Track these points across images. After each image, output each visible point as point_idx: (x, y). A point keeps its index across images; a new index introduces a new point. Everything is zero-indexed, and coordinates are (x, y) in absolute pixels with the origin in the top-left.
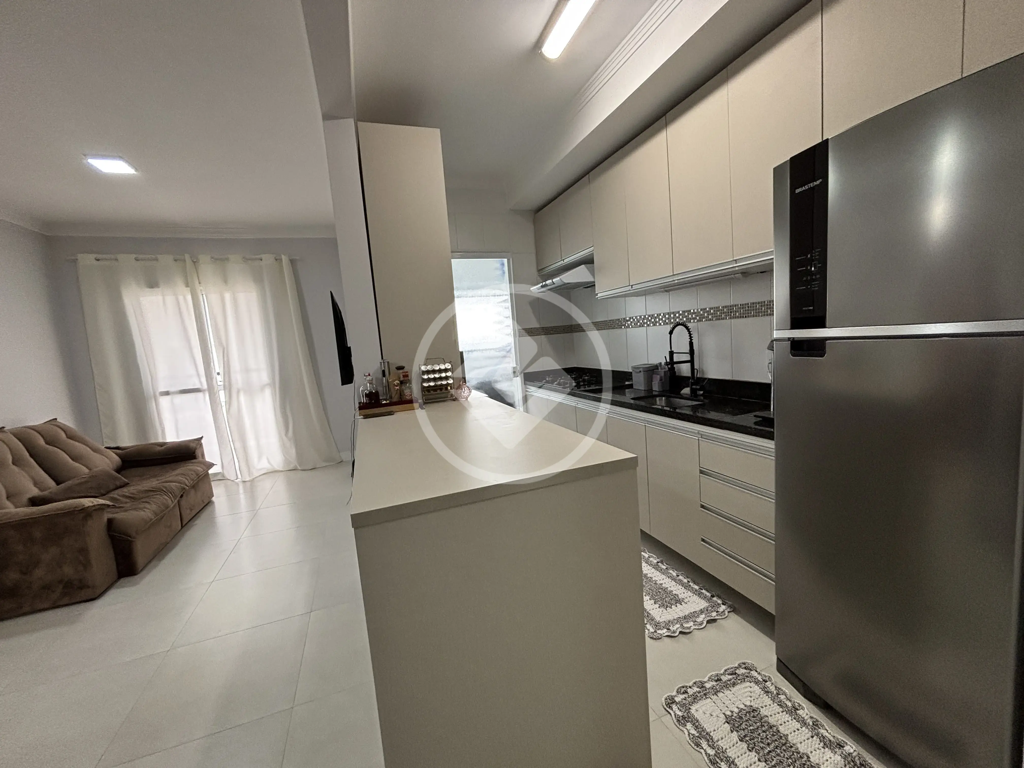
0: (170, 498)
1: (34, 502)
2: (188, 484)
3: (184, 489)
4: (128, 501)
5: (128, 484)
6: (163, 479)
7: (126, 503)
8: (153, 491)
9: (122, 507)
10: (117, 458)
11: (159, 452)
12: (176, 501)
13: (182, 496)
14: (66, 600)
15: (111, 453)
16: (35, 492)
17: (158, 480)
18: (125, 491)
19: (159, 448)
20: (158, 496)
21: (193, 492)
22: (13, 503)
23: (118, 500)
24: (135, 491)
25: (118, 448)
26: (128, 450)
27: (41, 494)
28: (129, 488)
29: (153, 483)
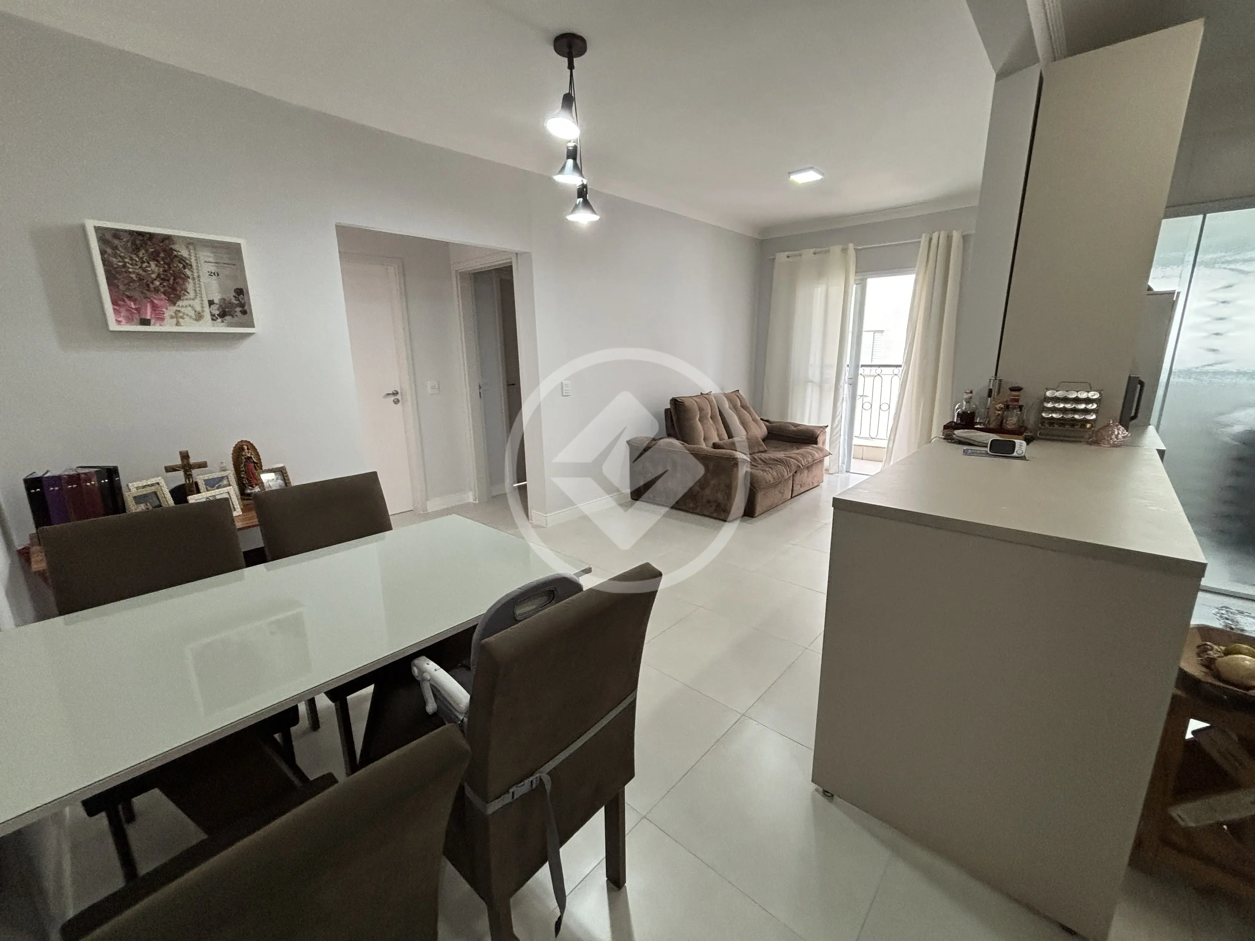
0: (787, 470)
1: (715, 446)
2: (803, 463)
3: (799, 467)
4: (762, 463)
5: (766, 451)
6: (788, 453)
7: (761, 464)
8: (777, 460)
9: (756, 466)
10: (765, 429)
11: (793, 431)
12: (791, 474)
13: (796, 472)
14: (715, 515)
15: (762, 424)
16: (716, 440)
17: (785, 454)
18: (763, 455)
19: (793, 428)
20: (779, 466)
21: (806, 472)
22: (706, 444)
23: (757, 460)
24: (766, 457)
25: (767, 421)
26: (776, 424)
27: (719, 442)
28: (766, 454)
29: (780, 455)
